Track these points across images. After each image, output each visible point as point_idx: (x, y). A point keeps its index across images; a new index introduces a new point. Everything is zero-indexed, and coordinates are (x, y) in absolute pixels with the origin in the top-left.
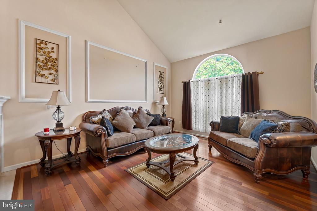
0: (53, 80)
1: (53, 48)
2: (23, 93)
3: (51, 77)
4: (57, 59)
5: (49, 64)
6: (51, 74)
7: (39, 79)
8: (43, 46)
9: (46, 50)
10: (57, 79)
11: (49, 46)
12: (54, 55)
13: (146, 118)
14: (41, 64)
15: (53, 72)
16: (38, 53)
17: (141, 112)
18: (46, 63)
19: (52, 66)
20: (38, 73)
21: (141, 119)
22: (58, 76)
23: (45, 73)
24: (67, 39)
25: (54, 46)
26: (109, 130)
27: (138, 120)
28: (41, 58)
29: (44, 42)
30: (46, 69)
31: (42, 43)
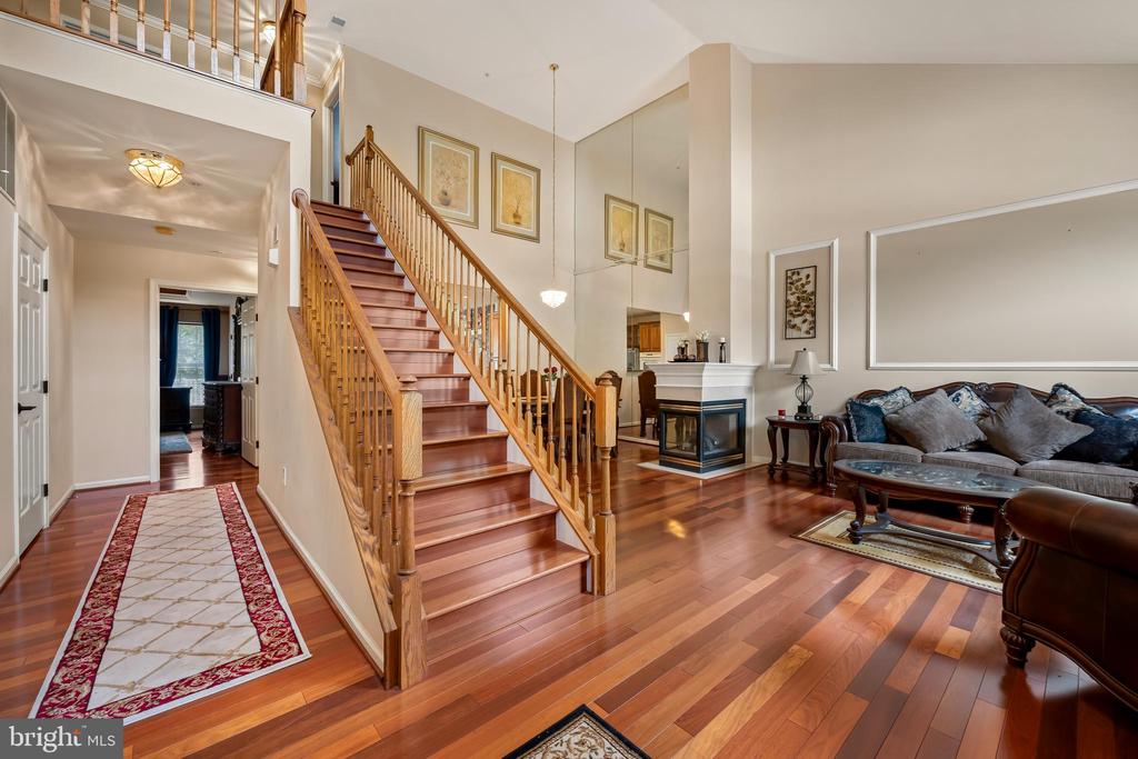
0: (808, 332)
1: (808, 276)
2: (772, 358)
3: (805, 327)
4: (814, 293)
5: (803, 304)
6: (805, 321)
7: (792, 333)
8: (795, 277)
9: (799, 283)
10: (814, 328)
11: (803, 274)
12: (809, 288)
13: (1035, 425)
14: (793, 308)
15: (808, 317)
16: (789, 292)
17: (1017, 402)
18: (799, 305)
19: (807, 307)
20: (788, 325)
21: (1006, 425)
22: (814, 322)
23: (798, 321)
24: (830, 249)
25: (811, 271)
26: (855, 429)
27: (997, 425)
28: (792, 299)
29: (796, 272)
30: (799, 315)
31: (793, 274)
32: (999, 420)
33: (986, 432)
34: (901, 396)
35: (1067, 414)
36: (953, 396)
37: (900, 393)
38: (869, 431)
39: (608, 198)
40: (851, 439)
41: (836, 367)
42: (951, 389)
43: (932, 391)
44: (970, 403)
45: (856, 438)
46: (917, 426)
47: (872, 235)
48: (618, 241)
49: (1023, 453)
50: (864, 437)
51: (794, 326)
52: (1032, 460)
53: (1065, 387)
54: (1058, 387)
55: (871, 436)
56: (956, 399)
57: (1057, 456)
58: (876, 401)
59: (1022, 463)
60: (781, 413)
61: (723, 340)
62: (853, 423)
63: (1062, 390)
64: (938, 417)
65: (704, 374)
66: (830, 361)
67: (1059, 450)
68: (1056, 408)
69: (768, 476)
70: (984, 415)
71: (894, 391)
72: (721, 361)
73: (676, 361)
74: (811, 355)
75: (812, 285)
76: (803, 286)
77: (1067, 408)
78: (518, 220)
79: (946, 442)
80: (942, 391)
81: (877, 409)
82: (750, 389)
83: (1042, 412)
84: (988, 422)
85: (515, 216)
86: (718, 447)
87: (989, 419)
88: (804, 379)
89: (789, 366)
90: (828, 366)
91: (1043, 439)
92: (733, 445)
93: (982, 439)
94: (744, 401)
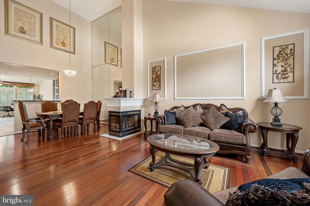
0: (158, 88)
1: (158, 69)
2: (149, 96)
3: (158, 86)
4: (160, 75)
7: (154, 88)
8: (155, 70)
9: (156, 72)
10: (160, 86)
11: (157, 69)
12: (159, 73)
13: (215, 118)
14: (154, 80)
15: (158, 83)
16: (153, 74)
17: (211, 110)
18: (156, 79)
19: (158, 79)
20: (153, 85)
21: (208, 118)
22: (160, 84)
23: (155, 84)
24: (164, 60)
25: (159, 68)
26: (166, 120)
27: (206, 118)
28: (154, 77)
29: (155, 68)
30: (156, 82)
31: (154, 68)
32: (206, 116)
33: (203, 120)
34: (182, 108)
35: (224, 114)
36: (195, 108)
37: (181, 107)
38: (170, 120)
39: (105, 43)
40: (165, 124)
41: (166, 99)
42: (195, 106)
43: (189, 107)
44: (200, 110)
45: (166, 123)
46: (184, 119)
47: (175, 56)
48: (110, 58)
49: (212, 127)
50: (169, 123)
51: (155, 86)
52: (214, 129)
53: (223, 105)
54: (222, 105)
55: (171, 123)
56: (196, 109)
57: (221, 128)
58: (175, 110)
59: (212, 130)
60: (149, 114)
61: (131, 90)
62: (166, 118)
63: (223, 106)
64: (190, 115)
65: (121, 102)
66: (164, 97)
67: (221, 126)
68: (221, 112)
69: (144, 136)
70: (203, 114)
71: (180, 107)
72: (130, 97)
73: (114, 97)
74: (158, 95)
75: (159, 72)
76: (157, 72)
77: (223, 112)
78: (64, 45)
79: (192, 124)
80: (192, 107)
81: (174, 113)
82: (142, 107)
83: (217, 113)
84: (203, 117)
85: (63, 43)
86: (131, 126)
87: (204, 116)
88: (156, 103)
89: (152, 99)
90: (164, 99)
91: (217, 123)
92: (137, 125)
93: (202, 122)
94: (140, 111)
